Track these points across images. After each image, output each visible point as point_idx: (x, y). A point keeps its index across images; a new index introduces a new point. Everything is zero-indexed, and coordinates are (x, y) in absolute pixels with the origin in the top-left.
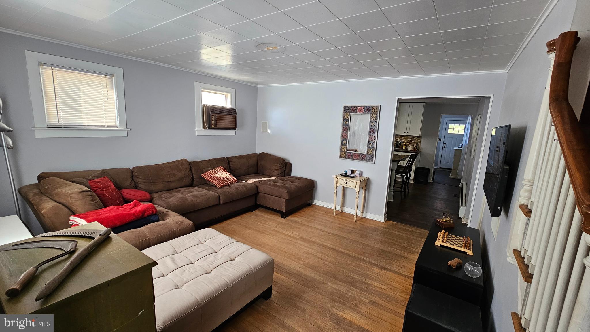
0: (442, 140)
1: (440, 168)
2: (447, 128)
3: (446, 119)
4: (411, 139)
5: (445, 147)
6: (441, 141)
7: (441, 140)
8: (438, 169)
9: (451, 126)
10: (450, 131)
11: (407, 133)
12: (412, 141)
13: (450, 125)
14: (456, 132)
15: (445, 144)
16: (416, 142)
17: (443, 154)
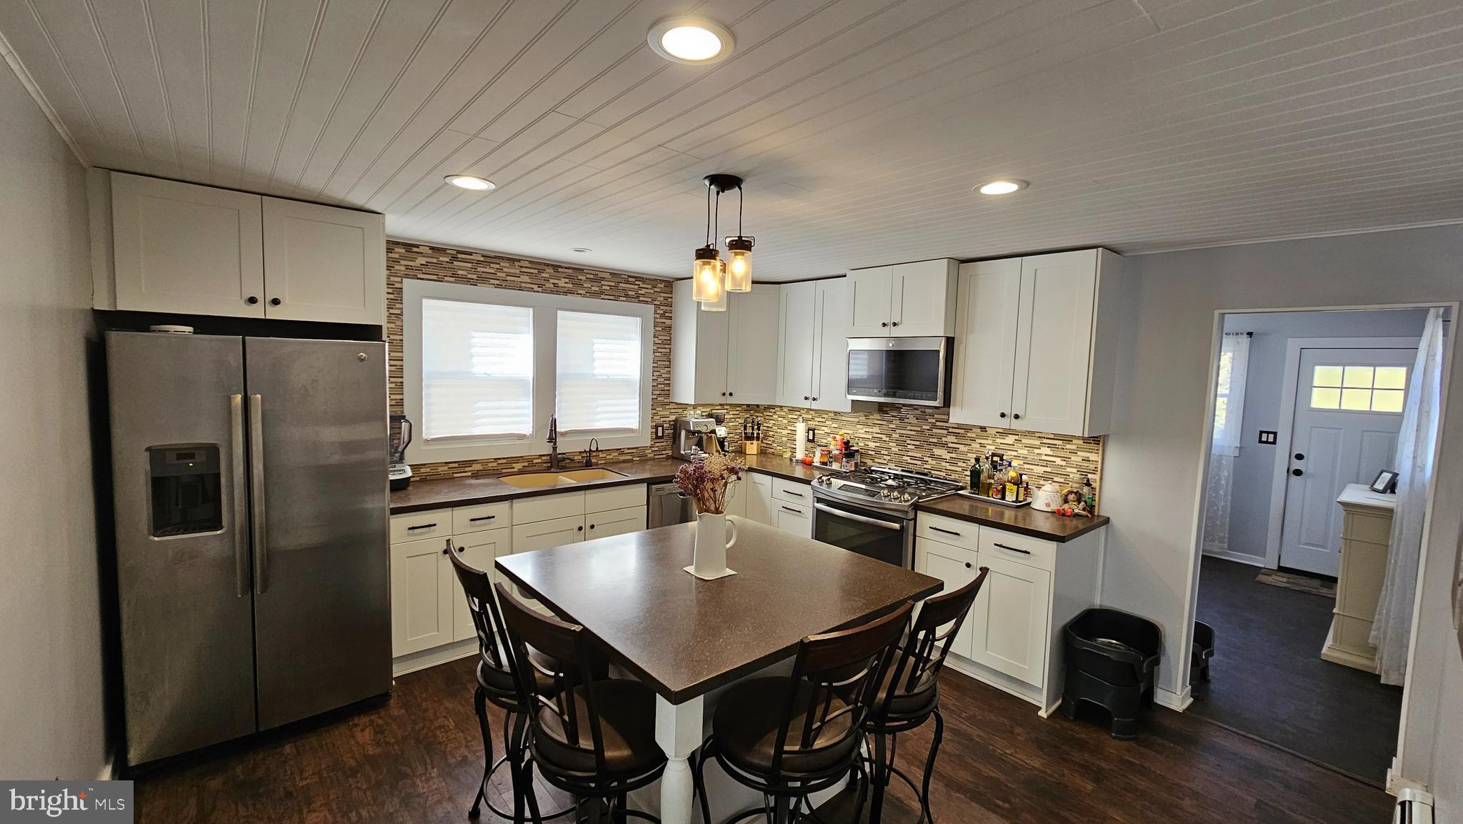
0: (1283, 439)
1: (1282, 569)
2: (1303, 386)
3: (1293, 345)
4: (1050, 446)
5: (1298, 473)
6: (1274, 443)
7: (1275, 438)
8: (1269, 572)
9: (1323, 375)
10: (1321, 400)
11: (1017, 417)
12: (1058, 461)
13: (1320, 371)
14: (1356, 402)
15: (1299, 457)
16: (1078, 466)
17: (1293, 508)
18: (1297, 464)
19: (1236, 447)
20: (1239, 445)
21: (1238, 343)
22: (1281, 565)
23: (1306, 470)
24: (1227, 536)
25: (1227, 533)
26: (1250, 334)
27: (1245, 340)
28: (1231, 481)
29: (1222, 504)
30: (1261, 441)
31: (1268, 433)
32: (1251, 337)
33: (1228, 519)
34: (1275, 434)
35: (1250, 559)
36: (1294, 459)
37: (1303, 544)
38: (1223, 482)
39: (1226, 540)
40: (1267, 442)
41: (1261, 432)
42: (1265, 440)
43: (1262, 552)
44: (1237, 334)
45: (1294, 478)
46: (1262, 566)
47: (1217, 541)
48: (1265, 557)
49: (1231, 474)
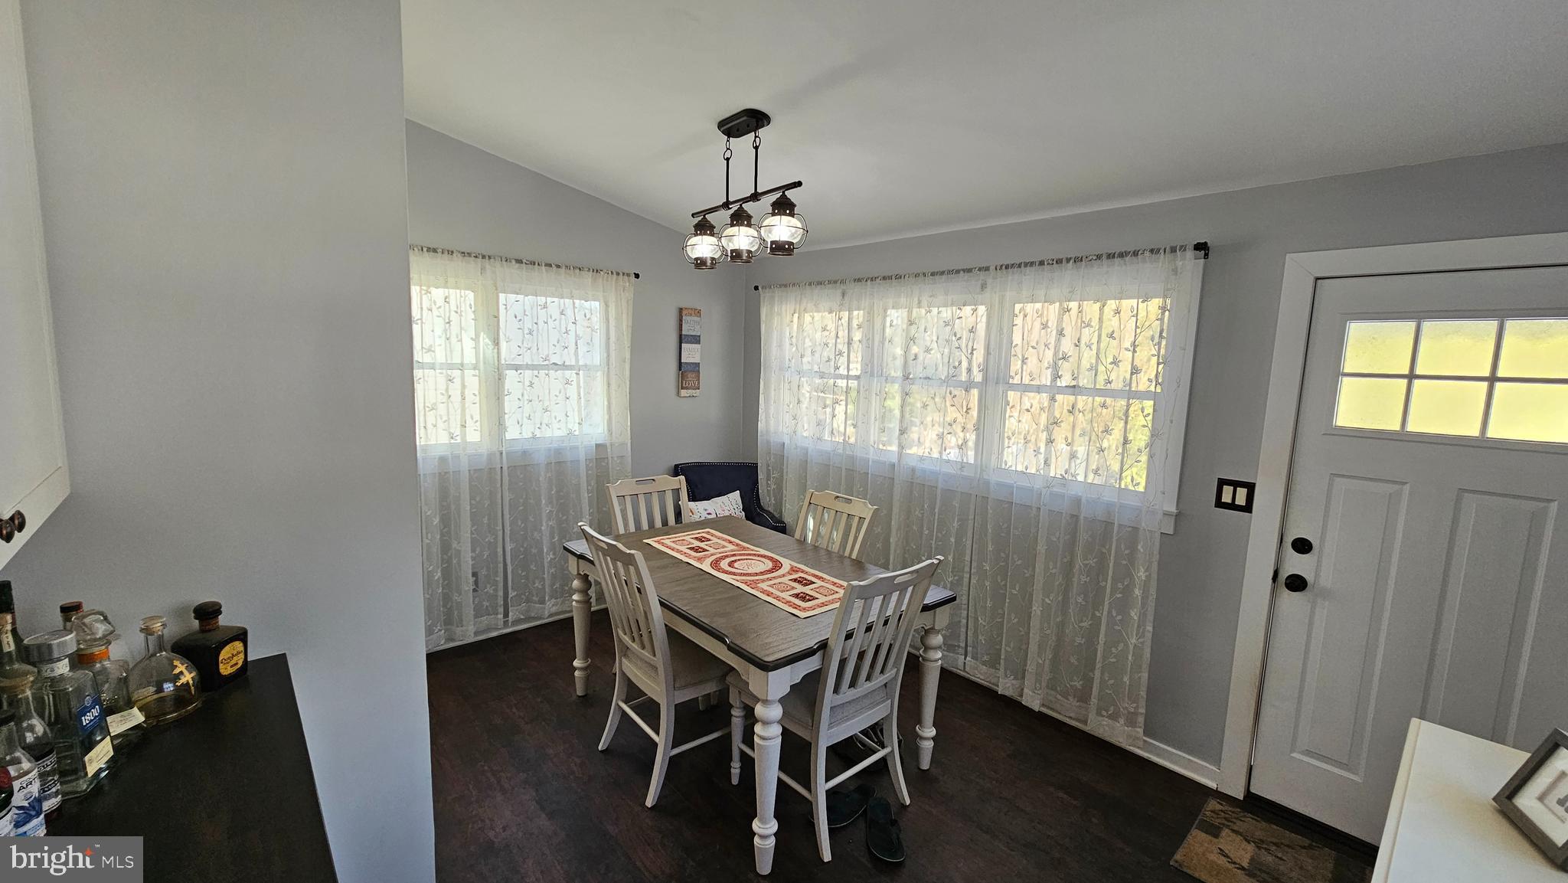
0: (1267, 500)
1: (1253, 802)
5: (1297, 583)
6: (1248, 508)
7: (1250, 497)
8: (1225, 802)
13: (1357, 331)
15: (1302, 546)
17: (1284, 660)
18: (1296, 564)
19: (1166, 514)
20: (1173, 509)
21: (1175, 271)
22: (1253, 790)
23: (1317, 575)
24: (1142, 710)
25: (1143, 703)
26: (1202, 247)
27: (1191, 265)
28: (1153, 591)
29: (1134, 641)
30: (1219, 504)
31: (1236, 484)
32: (1206, 256)
33: (1145, 675)
34: (1251, 488)
35: (1189, 765)
36: (1290, 552)
37: (1302, 753)
38: (1137, 592)
39: (1141, 720)
40: (1232, 506)
41: (1222, 483)
42: (1229, 501)
43: (1212, 752)
44: (1173, 250)
45: (1287, 597)
46: (1212, 785)
47: (1122, 721)
48: (1217, 762)
49: (1155, 576)
